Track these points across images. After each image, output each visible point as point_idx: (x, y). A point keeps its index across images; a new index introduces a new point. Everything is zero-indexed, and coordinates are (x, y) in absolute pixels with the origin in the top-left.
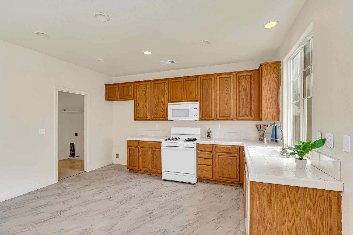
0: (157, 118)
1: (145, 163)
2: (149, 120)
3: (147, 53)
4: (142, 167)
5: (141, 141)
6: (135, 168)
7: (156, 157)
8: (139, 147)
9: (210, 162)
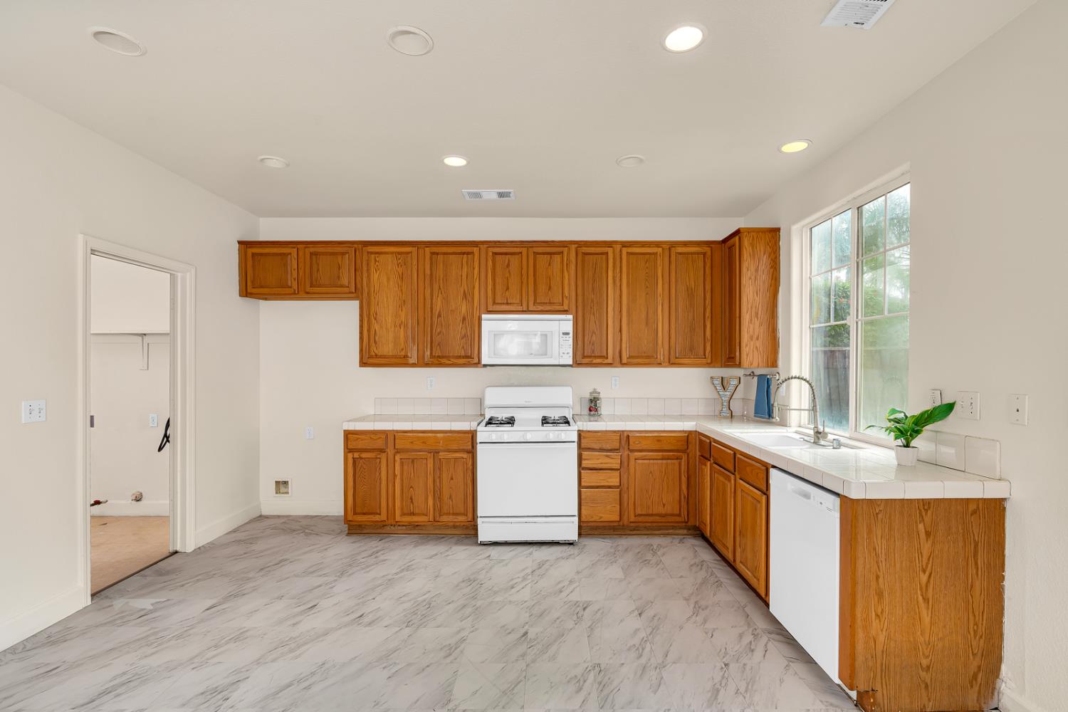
0: (444, 361)
1: (411, 499)
2: (414, 365)
3: (455, 161)
4: (403, 514)
5: (398, 432)
6: (377, 518)
7: (452, 479)
8: (390, 451)
9: (614, 479)
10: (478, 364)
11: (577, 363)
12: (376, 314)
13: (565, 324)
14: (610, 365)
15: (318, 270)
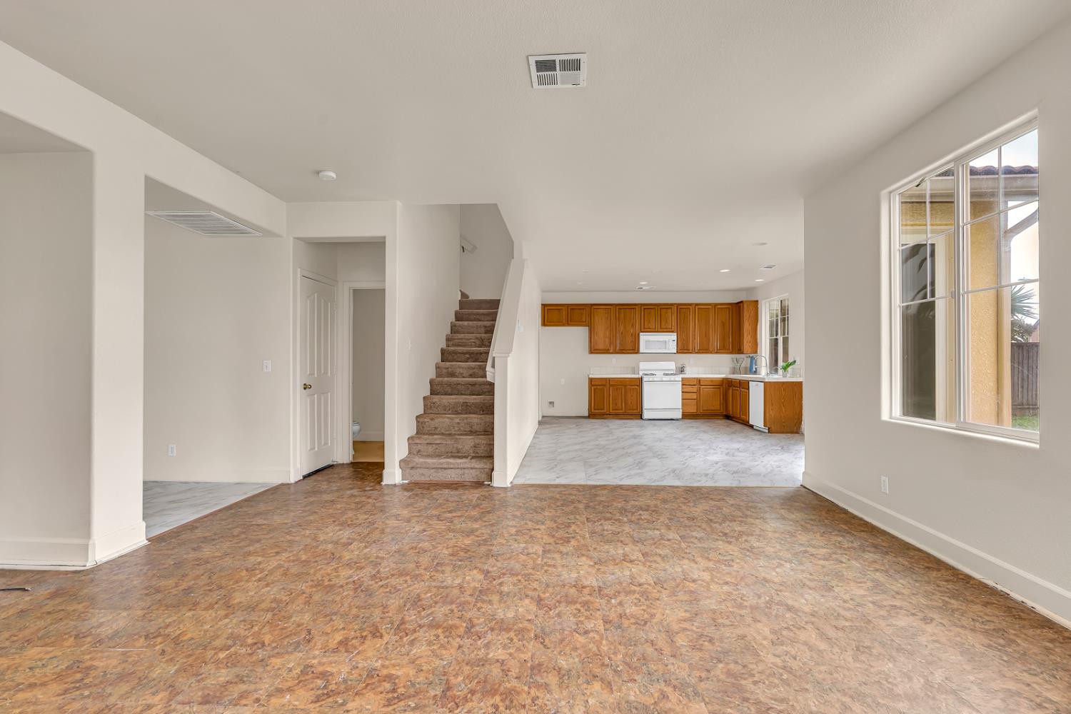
0: (624, 351)
1: (616, 404)
2: (612, 353)
4: (613, 410)
5: (610, 378)
6: (603, 411)
8: (608, 386)
9: (694, 396)
10: (638, 352)
11: (678, 353)
12: (596, 333)
13: (674, 336)
14: (691, 353)
15: (573, 315)
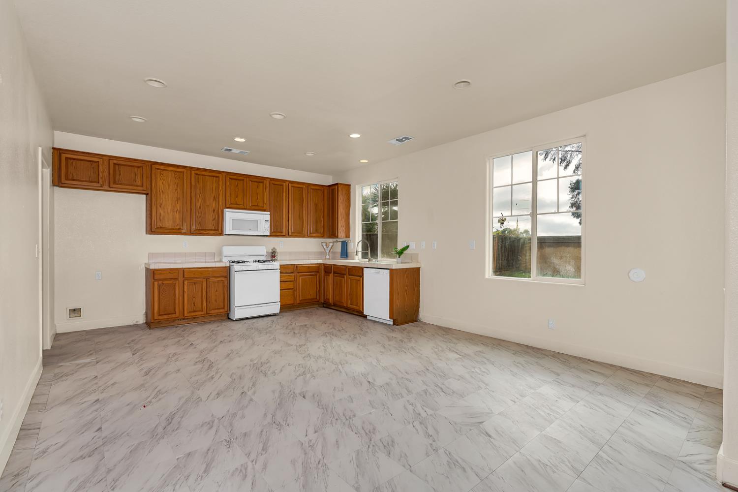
0: (202, 232)
1: (194, 303)
2: (185, 234)
3: (240, 140)
4: (189, 312)
5: (185, 268)
6: (173, 316)
7: (217, 291)
8: (181, 279)
9: (292, 286)
10: (221, 234)
11: (271, 236)
12: (161, 204)
13: (267, 216)
14: (285, 236)
15: (120, 174)
